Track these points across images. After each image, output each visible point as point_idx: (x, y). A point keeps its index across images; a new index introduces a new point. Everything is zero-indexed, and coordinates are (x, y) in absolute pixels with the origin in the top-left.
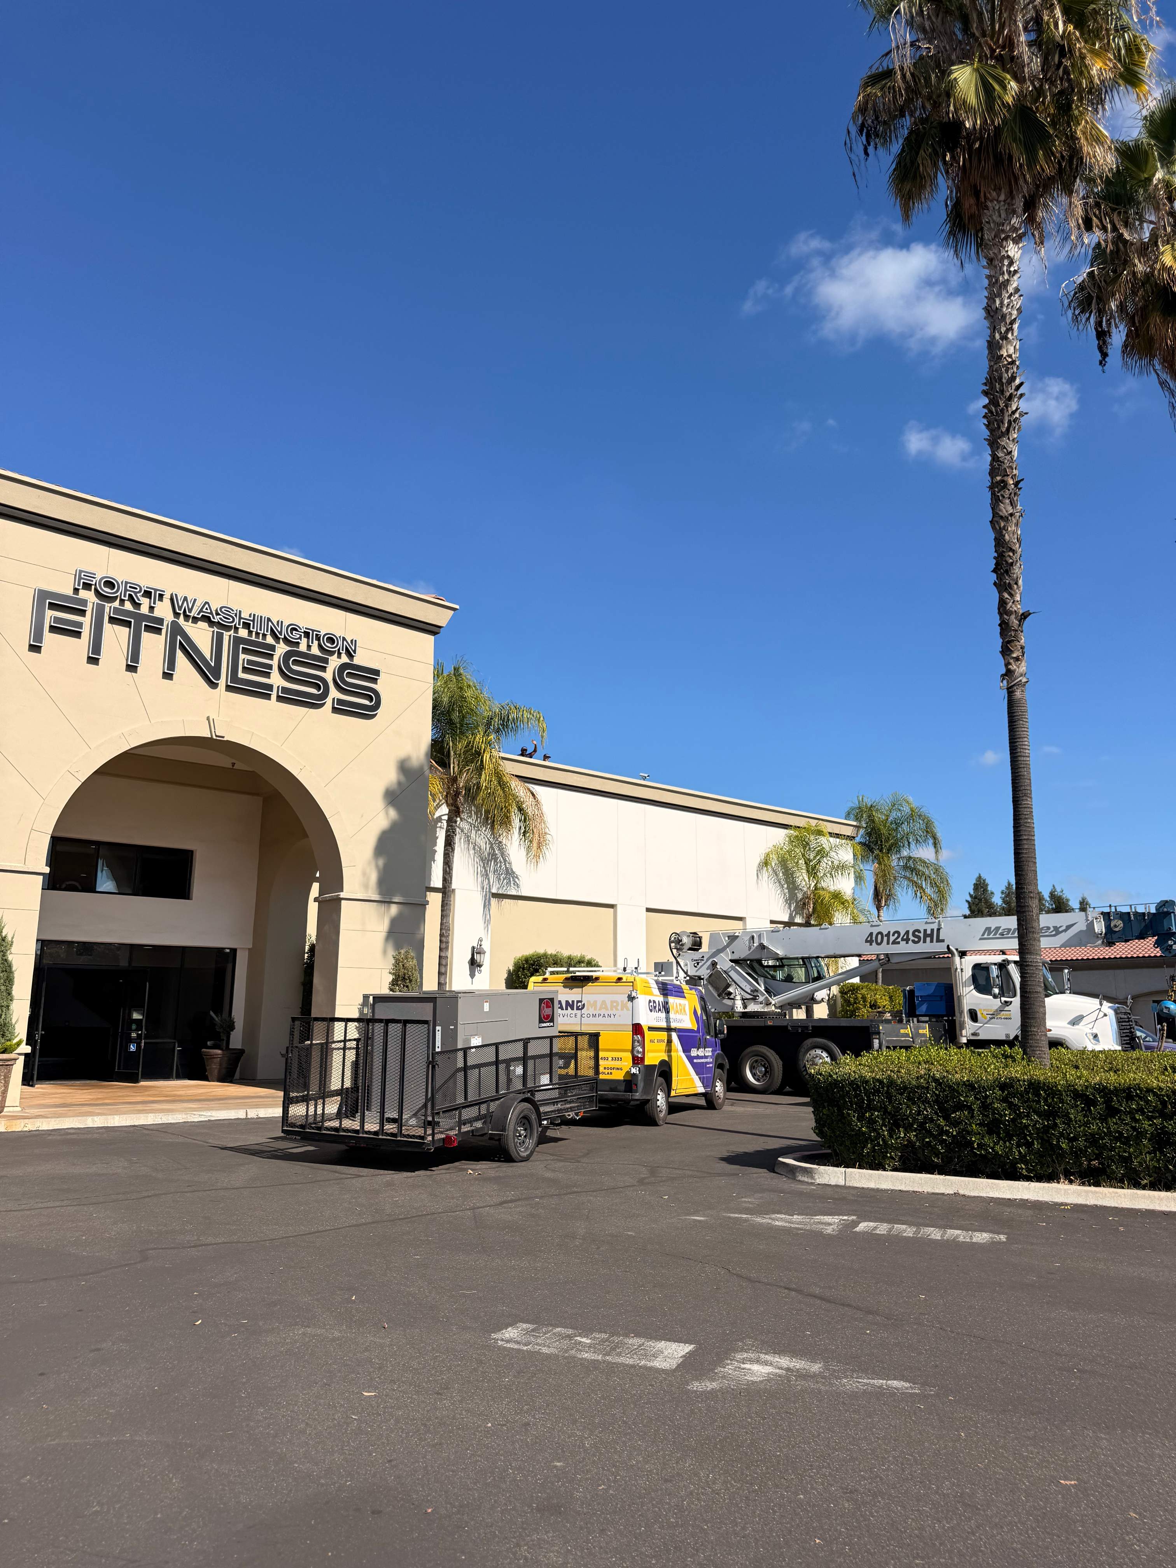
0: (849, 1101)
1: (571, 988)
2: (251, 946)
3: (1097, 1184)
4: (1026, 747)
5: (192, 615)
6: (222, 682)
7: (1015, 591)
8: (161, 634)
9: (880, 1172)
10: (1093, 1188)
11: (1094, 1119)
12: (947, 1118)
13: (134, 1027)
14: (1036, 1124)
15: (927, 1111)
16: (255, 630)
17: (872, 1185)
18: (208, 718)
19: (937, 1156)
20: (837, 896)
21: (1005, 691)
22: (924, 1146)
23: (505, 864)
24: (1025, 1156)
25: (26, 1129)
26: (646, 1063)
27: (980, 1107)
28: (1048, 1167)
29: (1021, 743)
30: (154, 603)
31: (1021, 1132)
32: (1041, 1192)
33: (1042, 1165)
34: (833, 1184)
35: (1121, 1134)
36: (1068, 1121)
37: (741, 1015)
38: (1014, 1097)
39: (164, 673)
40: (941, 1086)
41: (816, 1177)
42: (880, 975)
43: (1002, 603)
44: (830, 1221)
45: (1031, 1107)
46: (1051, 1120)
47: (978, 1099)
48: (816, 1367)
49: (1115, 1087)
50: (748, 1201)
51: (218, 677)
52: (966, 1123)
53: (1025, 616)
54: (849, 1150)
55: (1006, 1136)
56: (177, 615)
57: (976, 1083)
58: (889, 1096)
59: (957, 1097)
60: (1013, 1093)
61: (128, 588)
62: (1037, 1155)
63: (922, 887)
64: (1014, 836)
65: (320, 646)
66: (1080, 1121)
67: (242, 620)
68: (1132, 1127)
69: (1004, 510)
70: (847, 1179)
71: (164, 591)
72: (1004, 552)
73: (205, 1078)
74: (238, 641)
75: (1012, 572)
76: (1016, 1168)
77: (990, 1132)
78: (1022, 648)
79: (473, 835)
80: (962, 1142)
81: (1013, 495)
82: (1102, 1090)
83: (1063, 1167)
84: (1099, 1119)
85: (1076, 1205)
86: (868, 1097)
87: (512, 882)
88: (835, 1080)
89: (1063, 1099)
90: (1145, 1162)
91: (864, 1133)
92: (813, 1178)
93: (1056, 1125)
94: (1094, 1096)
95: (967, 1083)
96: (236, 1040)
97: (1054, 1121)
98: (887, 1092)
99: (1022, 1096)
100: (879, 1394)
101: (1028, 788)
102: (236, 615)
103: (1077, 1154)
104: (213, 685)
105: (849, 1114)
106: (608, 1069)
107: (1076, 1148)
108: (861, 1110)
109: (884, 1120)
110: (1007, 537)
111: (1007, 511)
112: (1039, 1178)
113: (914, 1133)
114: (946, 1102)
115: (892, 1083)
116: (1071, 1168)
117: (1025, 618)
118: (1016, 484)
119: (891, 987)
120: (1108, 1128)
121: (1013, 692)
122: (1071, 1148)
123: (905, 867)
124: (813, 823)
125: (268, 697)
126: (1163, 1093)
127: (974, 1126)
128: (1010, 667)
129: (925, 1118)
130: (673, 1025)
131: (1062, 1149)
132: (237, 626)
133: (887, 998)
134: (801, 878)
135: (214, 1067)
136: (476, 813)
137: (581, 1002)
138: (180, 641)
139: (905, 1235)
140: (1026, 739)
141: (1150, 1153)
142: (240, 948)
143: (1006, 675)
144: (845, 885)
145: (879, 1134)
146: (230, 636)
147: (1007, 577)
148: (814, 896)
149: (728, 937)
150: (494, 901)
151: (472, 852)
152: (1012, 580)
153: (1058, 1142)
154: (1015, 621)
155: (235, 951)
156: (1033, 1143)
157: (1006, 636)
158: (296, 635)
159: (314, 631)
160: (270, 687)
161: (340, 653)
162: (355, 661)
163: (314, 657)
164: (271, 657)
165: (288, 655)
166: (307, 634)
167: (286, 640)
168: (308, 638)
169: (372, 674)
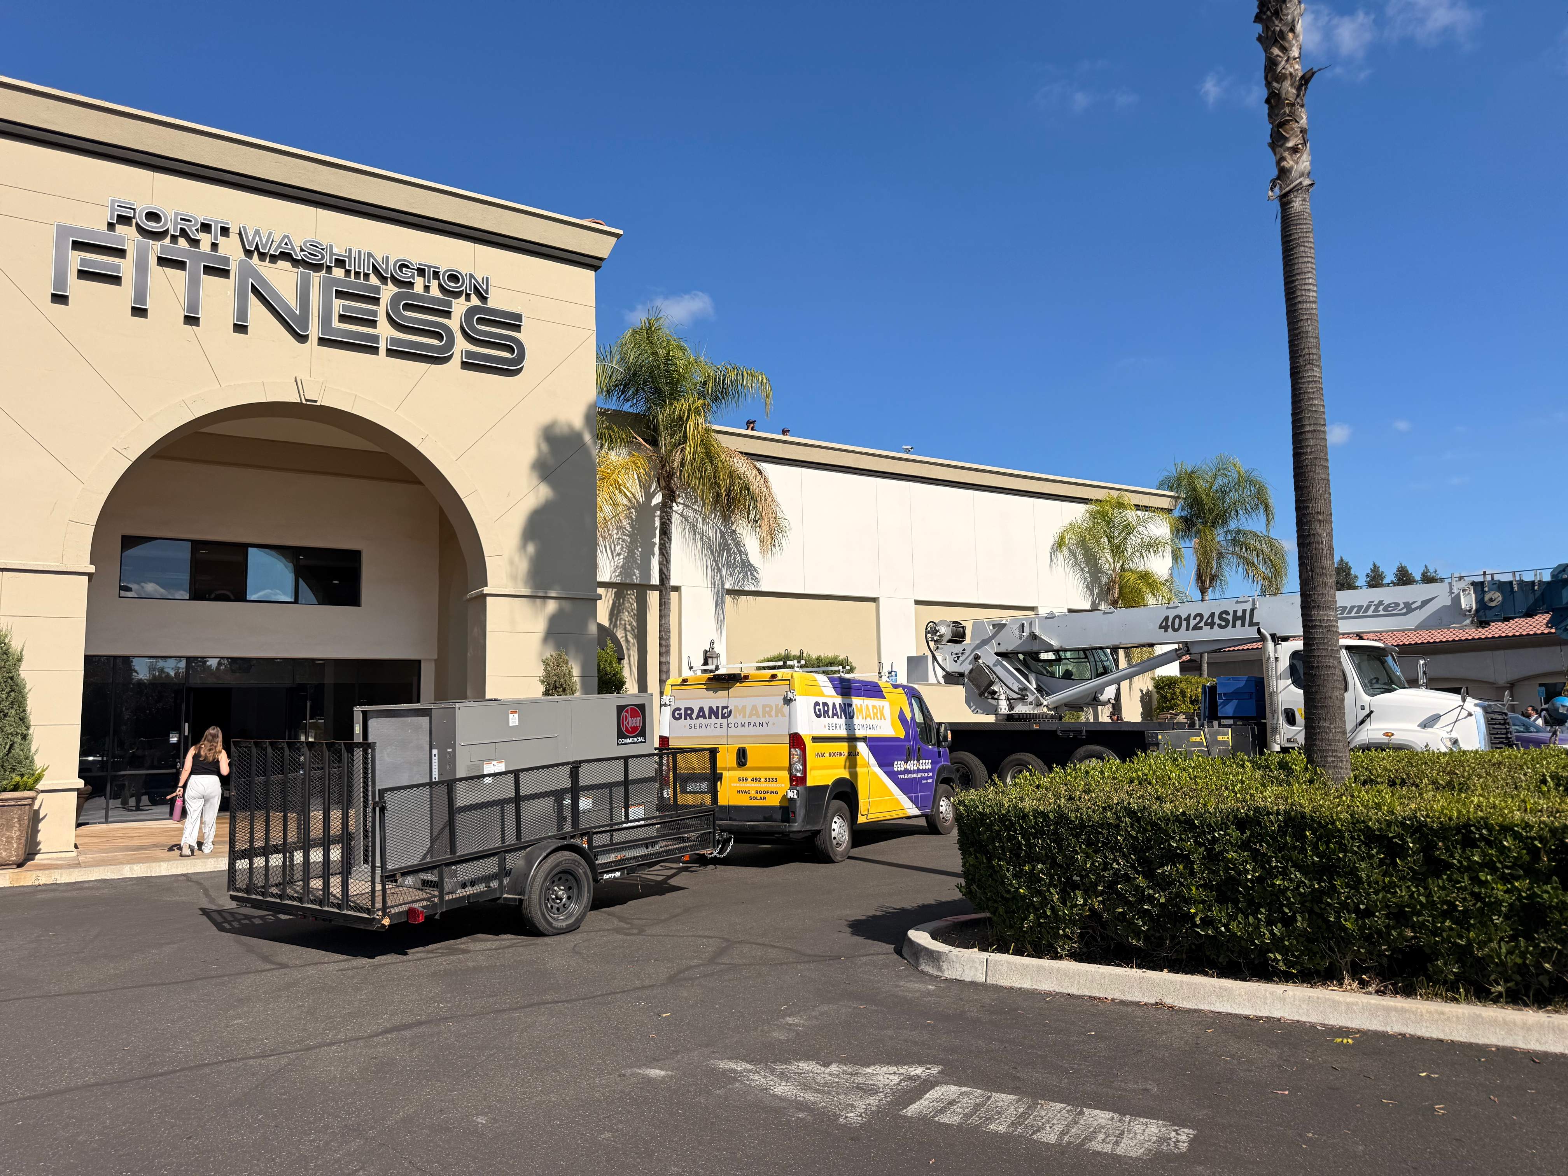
0: (1000, 847)
1: (715, 690)
2: (436, 657)
3: (1409, 992)
4: (1311, 287)
7: (1290, 42)
9: (1046, 963)
10: (1402, 1000)
11: (1403, 878)
12: (1149, 875)
14: (1298, 887)
15: (1119, 864)
17: (1027, 984)
18: (295, 381)
19: (1137, 933)
20: (1145, 576)
21: (1276, 206)
22: (1115, 919)
23: (740, 556)
24: (1282, 939)
25: (37, 883)
26: (808, 785)
27: (1204, 858)
28: (1323, 958)
31: (1274, 901)
32: (1304, 1006)
33: (1312, 954)
34: (968, 979)
35: (1453, 906)
36: (1356, 883)
37: (1005, 717)
38: (1260, 842)
39: (235, 326)
40: (1140, 824)
41: (945, 967)
42: (1205, 667)
43: (1271, 64)
44: (884, 1080)
45: (1291, 859)
46: (1324, 881)
47: (1200, 845)
49: (1441, 823)
52: (1181, 884)
53: (1305, 80)
54: (1004, 921)
55: (1248, 907)
58: (1058, 840)
59: (1166, 841)
60: (1260, 834)
62: (1302, 939)
63: (1254, 564)
65: (441, 287)
66: (1377, 883)
68: (1473, 894)
70: (989, 973)
75: (1285, 12)
76: (1267, 959)
77: (1222, 900)
78: (1303, 131)
79: (699, 524)
80: (1175, 915)
82: (1418, 828)
83: (1349, 959)
84: (1413, 879)
85: (1364, 1033)
86: (1027, 840)
87: (749, 577)
88: (979, 813)
89: (1345, 845)
90: (1499, 957)
91: (1024, 897)
92: (940, 968)
93: (1334, 889)
94: (1402, 839)
95: (1182, 818)
97: (1330, 883)
98: (1055, 832)
99: (1274, 839)
101: (1315, 351)
103: (1372, 938)
105: (1000, 865)
106: (761, 792)
107: (1370, 928)
108: (1016, 859)
109: (1051, 877)
112: (1306, 978)
113: (1100, 899)
114: (1149, 848)
115: (1062, 818)
116: (1364, 961)
117: (1307, 82)
120: (1429, 896)
121: (1289, 202)
122: (1362, 928)
123: (1234, 542)
124: (1115, 494)
125: (374, 350)
126: (1533, 834)
127: (1193, 891)
128: (1284, 163)
129: (1115, 874)
130: (859, 733)
131: (1345, 929)
134: (1104, 559)
136: (697, 499)
137: (727, 707)
140: (1310, 275)
142: (425, 660)
143: (1278, 178)
144: (1159, 564)
145: (1045, 898)
147: (1277, 22)
148: (1120, 578)
149: (994, 626)
150: (728, 599)
151: (699, 544)
152: (1286, 24)
153: (1338, 917)
154: (1288, 89)
155: (419, 662)
156: (1294, 919)
157: (1277, 115)
158: (405, 275)
159: (429, 267)
160: (376, 338)
161: (468, 297)
162: (491, 304)
163: (434, 300)
164: (376, 301)
165: (395, 300)
166: (421, 272)
167: (394, 279)
168: (423, 276)
169: (513, 320)
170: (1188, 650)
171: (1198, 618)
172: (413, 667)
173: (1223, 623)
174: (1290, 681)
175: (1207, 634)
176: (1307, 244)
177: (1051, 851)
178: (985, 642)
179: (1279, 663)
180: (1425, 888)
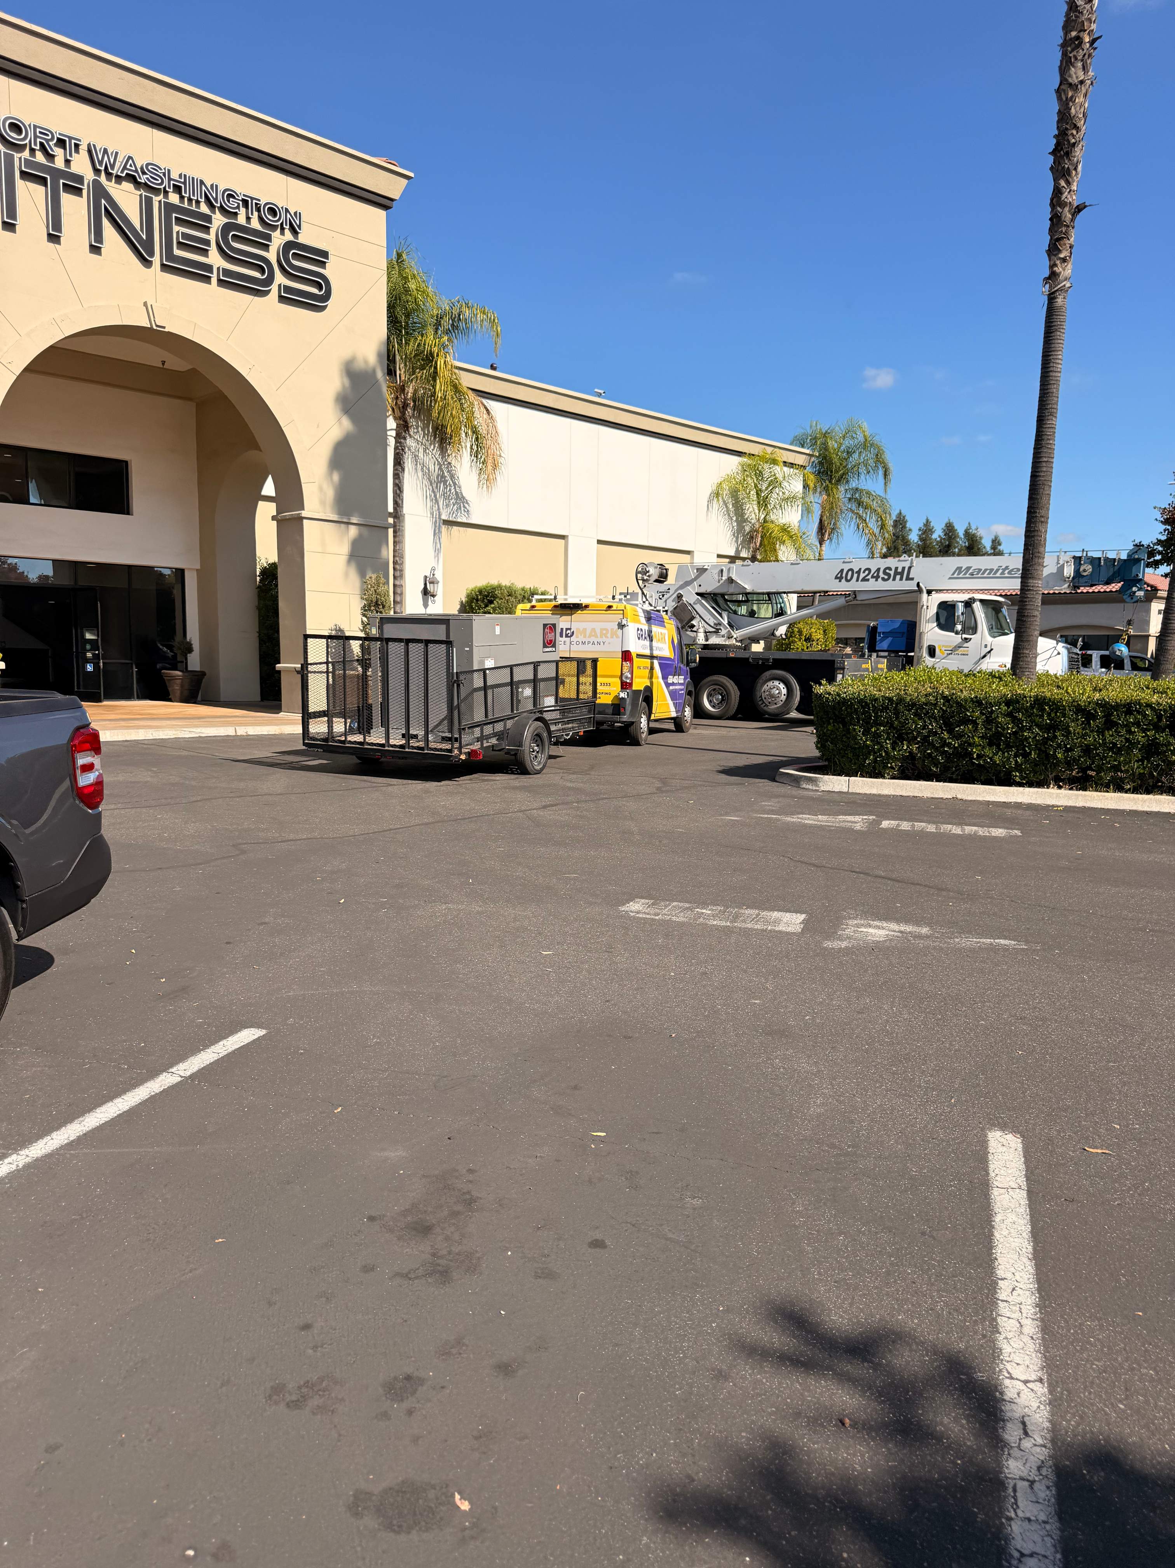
0: (856, 717)
2: (198, 567)
4: (1059, 361)
5: (114, 172)
6: (156, 260)
7: (1072, 178)
8: (82, 197)
9: (880, 780)
10: (1081, 792)
11: (1092, 731)
12: (951, 731)
13: (88, 647)
14: (1036, 737)
15: (932, 726)
16: (188, 195)
17: (876, 791)
18: (145, 304)
19: (936, 765)
20: (785, 529)
21: (1045, 298)
22: (925, 756)
23: (455, 488)
24: (1021, 765)
26: (633, 688)
27: (984, 721)
28: (1041, 774)
29: (1055, 357)
30: (71, 155)
31: (1021, 743)
32: (1033, 796)
33: (1035, 773)
34: (836, 792)
35: (1115, 744)
36: (1067, 734)
37: (701, 647)
38: (1019, 712)
39: (91, 245)
40: (949, 703)
41: (821, 786)
43: (1057, 192)
44: (853, 820)
45: (1034, 721)
46: (1050, 733)
47: (983, 714)
48: (925, 930)
49: (1116, 702)
50: (767, 804)
51: (152, 254)
52: (969, 736)
53: (1080, 208)
54: (851, 761)
55: (1005, 748)
56: (97, 171)
57: (984, 699)
58: (897, 712)
59: (964, 712)
60: (1018, 708)
61: (38, 134)
62: (1031, 764)
64: (1034, 458)
65: (261, 219)
66: (1078, 733)
67: (172, 182)
68: (1126, 738)
69: (1074, 76)
70: (850, 786)
71: (80, 140)
72: (1067, 129)
73: (170, 700)
74: (169, 208)
75: (1073, 154)
76: (1010, 775)
77: (990, 744)
78: (1071, 247)
79: (421, 455)
80: (963, 753)
81: (1086, 56)
82: (1103, 705)
83: (1054, 774)
84: (1097, 731)
85: (1066, 806)
86: (876, 713)
87: (462, 509)
89: (1065, 714)
90: (1132, 769)
91: (868, 746)
92: (816, 786)
93: (1055, 737)
94: (1095, 711)
95: (975, 699)
96: (194, 661)
97: (1054, 734)
98: (895, 709)
99: (1026, 710)
100: (992, 949)
102: (164, 175)
103: (1069, 764)
104: (147, 263)
105: (855, 729)
107: (1070, 757)
108: (867, 725)
109: (888, 734)
110: (1073, 111)
111: (1077, 77)
112: (1030, 784)
113: (917, 746)
114: (952, 717)
115: (901, 700)
116: (1062, 776)
117: (1080, 210)
118: (1092, 42)
119: (826, 621)
120: (1104, 740)
121: (1055, 298)
122: (1066, 758)
123: (852, 499)
124: (769, 450)
126: (1161, 708)
127: (976, 739)
128: (1055, 269)
129: (929, 731)
130: (655, 653)
131: (1057, 758)
132: (167, 189)
133: (822, 632)
134: (751, 509)
135: (176, 688)
136: (424, 431)
137: (573, 629)
138: (105, 205)
139: (928, 830)
140: (1060, 353)
141: (1138, 761)
142: (188, 569)
143: (1049, 278)
144: (791, 517)
145: (882, 746)
146: (160, 202)
147: (1066, 161)
148: (763, 528)
149: (697, 569)
150: (444, 528)
151: (420, 474)
152: (1071, 164)
153: (1055, 752)
154: (1067, 215)
155: (184, 571)
156: (1030, 753)
157: (1056, 232)
158: (233, 203)
159: (252, 199)
160: (209, 268)
161: (282, 229)
162: (302, 239)
163: (255, 232)
164: (207, 229)
165: (226, 228)
166: (245, 203)
167: (222, 209)
168: (247, 207)
169: (320, 256)
170: (856, 597)
171: (867, 572)
172: (178, 574)
173: (886, 577)
174: (935, 624)
175: (872, 585)
176: (1062, 330)
177: (891, 719)
178: (687, 584)
179: (929, 610)
180: (1103, 736)
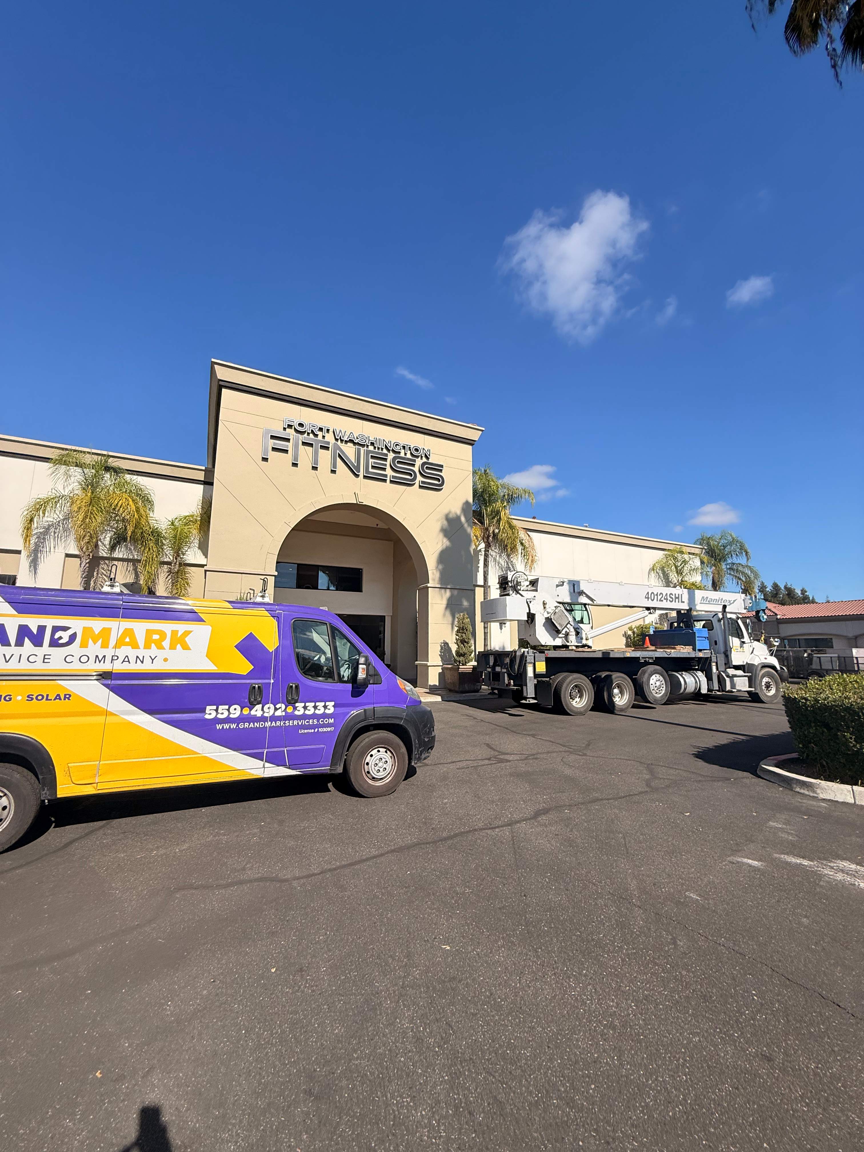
2: (391, 614)
18: (355, 493)
39: (331, 470)
65: (411, 454)
79: (498, 558)
123: (731, 568)
124: (679, 547)
134: (673, 576)
136: (499, 548)
142: (387, 615)
144: (696, 578)
151: (497, 567)
155: (385, 616)
158: (397, 449)
159: (407, 445)
160: (386, 476)
161: (422, 457)
162: (430, 461)
163: (408, 459)
164: (386, 460)
165: (394, 459)
166: (404, 447)
167: (393, 451)
168: (405, 449)
169: (439, 468)
172: (382, 618)
